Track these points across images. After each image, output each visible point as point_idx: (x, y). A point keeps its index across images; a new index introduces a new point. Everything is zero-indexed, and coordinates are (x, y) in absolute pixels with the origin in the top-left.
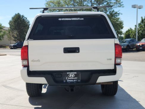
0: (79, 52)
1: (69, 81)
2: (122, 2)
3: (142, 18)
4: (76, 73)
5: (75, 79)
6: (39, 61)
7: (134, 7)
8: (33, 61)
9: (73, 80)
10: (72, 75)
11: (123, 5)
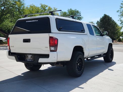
1: (28, 60)
5: (31, 59)
6: (13, 46)
8: (11, 47)
9: (30, 59)
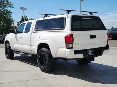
0: (96, 38)
2: (12, 4)
3: (22, 17)
4: (92, 50)
6: (78, 44)
7: (22, 8)
10: (90, 52)
11: (13, 6)
